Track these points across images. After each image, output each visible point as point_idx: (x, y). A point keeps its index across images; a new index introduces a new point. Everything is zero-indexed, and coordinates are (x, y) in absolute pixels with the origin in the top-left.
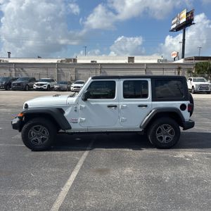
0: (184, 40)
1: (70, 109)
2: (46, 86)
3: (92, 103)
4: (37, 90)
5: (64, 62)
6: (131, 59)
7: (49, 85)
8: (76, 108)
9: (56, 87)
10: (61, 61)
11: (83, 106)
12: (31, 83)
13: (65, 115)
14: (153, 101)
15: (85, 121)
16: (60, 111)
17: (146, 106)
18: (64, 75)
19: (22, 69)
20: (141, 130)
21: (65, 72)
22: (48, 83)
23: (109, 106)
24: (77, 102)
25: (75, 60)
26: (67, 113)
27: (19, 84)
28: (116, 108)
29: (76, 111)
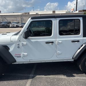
0: (77, 3)
1: (14, 45)
2: (16, 25)
3: (32, 41)
4: (12, 27)
5: (24, 14)
6: (54, 12)
7: (17, 25)
8: (19, 45)
9: (20, 26)
10: (23, 14)
11: (25, 43)
12: (9, 24)
13: (10, 51)
14: (84, 36)
15: (27, 55)
16: (6, 48)
17: (78, 41)
18: (24, 20)
19: (5, 18)
20: (73, 60)
21: (24, 19)
22: (17, 24)
23: (47, 43)
24: (19, 40)
25: (29, 13)
26: (11, 50)
27: (3, 25)
28: (53, 44)
29: (19, 47)
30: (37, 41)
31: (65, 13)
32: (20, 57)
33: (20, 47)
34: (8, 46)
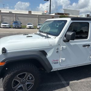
0: (50, 5)
6: (30, 12)
8: (58, 49)
11: (64, 47)
15: (65, 61)
23: (84, 46)
24: (59, 44)
28: (89, 47)
29: (57, 52)
30: (76, 45)
31: (41, 14)
32: (58, 63)
33: (59, 51)
34: (46, 51)
